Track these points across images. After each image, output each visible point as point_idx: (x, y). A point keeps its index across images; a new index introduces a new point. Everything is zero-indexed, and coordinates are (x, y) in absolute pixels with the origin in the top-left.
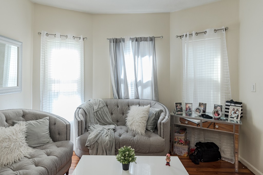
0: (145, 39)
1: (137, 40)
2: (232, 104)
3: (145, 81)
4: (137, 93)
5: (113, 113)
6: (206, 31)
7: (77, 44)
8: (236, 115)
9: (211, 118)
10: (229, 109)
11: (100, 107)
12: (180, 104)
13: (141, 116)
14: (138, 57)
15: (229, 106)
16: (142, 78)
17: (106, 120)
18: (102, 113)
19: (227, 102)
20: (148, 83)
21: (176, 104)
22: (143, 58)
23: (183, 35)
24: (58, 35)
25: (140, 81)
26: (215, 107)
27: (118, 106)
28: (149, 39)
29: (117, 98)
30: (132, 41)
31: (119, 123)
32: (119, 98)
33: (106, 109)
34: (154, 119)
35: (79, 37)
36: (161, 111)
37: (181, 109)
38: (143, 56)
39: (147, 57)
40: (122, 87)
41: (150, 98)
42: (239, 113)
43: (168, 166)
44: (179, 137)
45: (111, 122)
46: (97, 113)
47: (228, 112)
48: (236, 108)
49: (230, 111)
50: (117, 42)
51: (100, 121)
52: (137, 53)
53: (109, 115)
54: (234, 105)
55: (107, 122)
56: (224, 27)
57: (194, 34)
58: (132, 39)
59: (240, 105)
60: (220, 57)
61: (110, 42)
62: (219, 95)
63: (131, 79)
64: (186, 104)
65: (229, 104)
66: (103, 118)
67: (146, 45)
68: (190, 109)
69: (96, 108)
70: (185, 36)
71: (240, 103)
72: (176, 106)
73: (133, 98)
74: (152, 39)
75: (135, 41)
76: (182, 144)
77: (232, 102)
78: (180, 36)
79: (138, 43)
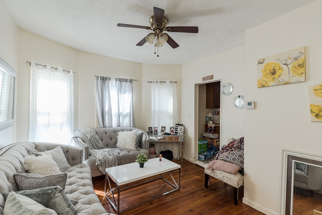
0: (126, 81)
1: (121, 80)
2: (179, 126)
3: (125, 113)
4: (119, 122)
5: (103, 139)
6: (165, 82)
7: (65, 77)
8: (181, 131)
9: (170, 134)
10: (177, 129)
11: (92, 135)
12: (151, 128)
13: (132, 138)
14: (121, 94)
15: (178, 127)
16: (124, 110)
17: (98, 146)
18: (95, 140)
19: (176, 125)
20: (127, 114)
21: (149, 128)
22: (124, 95)
23: (152, 82)
24: (49, 66)
25: (121, 112)
26: (171, 128)
27: (106, 134)
28: (129, 81)
29: (102, 127)
30: (116, 81)
31: (108, 147)
32: (104, 127)
33: (97, 136)
34: (139, 139)
35: (68, 71)
36: (142, 133)
37: (152, 131)
38: (124, 93)
39: (127, 94)
40: (107, 117)
41: (128, 126)
42: (183, 130)
43: (161, 161)
44: (151, 150)
45: (103, 146)
46: (90, 140)
47: (177, 131)
48: (181, 128)
49: (178, 130)
50: (104, 79)
51: (94, 147)
52: (120, 90)
53: (100, 141)
54: (180, 126)
55: (99, 147)
56: (175, 81)
57: (159, 82)
58: (116, 79)
59: (182, 126)
60: (172, 98)
61: (98, 79)
62: (172, 121)
63: (114, 111)
64: (154, 128)
65: (177, 126)
66: (95, 144)
67: (126, 85)
68: (156, 131)
69: (89, 136)
70: (153, 82)
71: (182, 125)
72: (149, 130)
73: (116, 126)
74: (131, 81)
75: (119, 80)
76: (153, 154)
77: (178, 124)
78: (150, 82)
79: (121, 83)
